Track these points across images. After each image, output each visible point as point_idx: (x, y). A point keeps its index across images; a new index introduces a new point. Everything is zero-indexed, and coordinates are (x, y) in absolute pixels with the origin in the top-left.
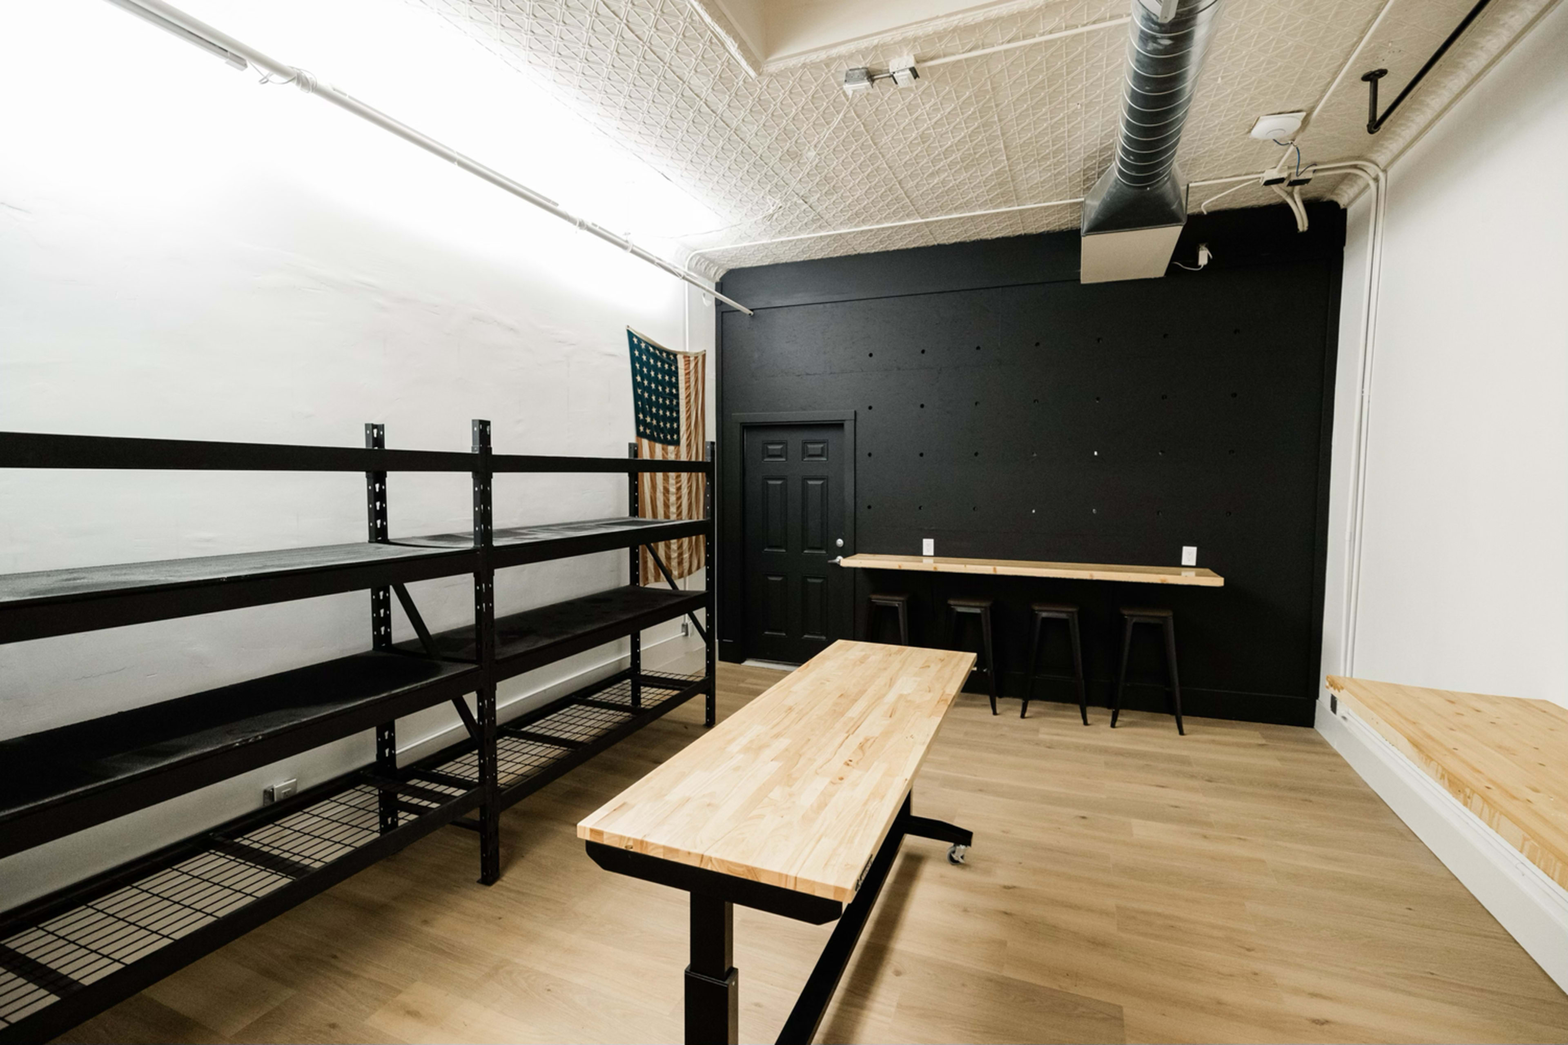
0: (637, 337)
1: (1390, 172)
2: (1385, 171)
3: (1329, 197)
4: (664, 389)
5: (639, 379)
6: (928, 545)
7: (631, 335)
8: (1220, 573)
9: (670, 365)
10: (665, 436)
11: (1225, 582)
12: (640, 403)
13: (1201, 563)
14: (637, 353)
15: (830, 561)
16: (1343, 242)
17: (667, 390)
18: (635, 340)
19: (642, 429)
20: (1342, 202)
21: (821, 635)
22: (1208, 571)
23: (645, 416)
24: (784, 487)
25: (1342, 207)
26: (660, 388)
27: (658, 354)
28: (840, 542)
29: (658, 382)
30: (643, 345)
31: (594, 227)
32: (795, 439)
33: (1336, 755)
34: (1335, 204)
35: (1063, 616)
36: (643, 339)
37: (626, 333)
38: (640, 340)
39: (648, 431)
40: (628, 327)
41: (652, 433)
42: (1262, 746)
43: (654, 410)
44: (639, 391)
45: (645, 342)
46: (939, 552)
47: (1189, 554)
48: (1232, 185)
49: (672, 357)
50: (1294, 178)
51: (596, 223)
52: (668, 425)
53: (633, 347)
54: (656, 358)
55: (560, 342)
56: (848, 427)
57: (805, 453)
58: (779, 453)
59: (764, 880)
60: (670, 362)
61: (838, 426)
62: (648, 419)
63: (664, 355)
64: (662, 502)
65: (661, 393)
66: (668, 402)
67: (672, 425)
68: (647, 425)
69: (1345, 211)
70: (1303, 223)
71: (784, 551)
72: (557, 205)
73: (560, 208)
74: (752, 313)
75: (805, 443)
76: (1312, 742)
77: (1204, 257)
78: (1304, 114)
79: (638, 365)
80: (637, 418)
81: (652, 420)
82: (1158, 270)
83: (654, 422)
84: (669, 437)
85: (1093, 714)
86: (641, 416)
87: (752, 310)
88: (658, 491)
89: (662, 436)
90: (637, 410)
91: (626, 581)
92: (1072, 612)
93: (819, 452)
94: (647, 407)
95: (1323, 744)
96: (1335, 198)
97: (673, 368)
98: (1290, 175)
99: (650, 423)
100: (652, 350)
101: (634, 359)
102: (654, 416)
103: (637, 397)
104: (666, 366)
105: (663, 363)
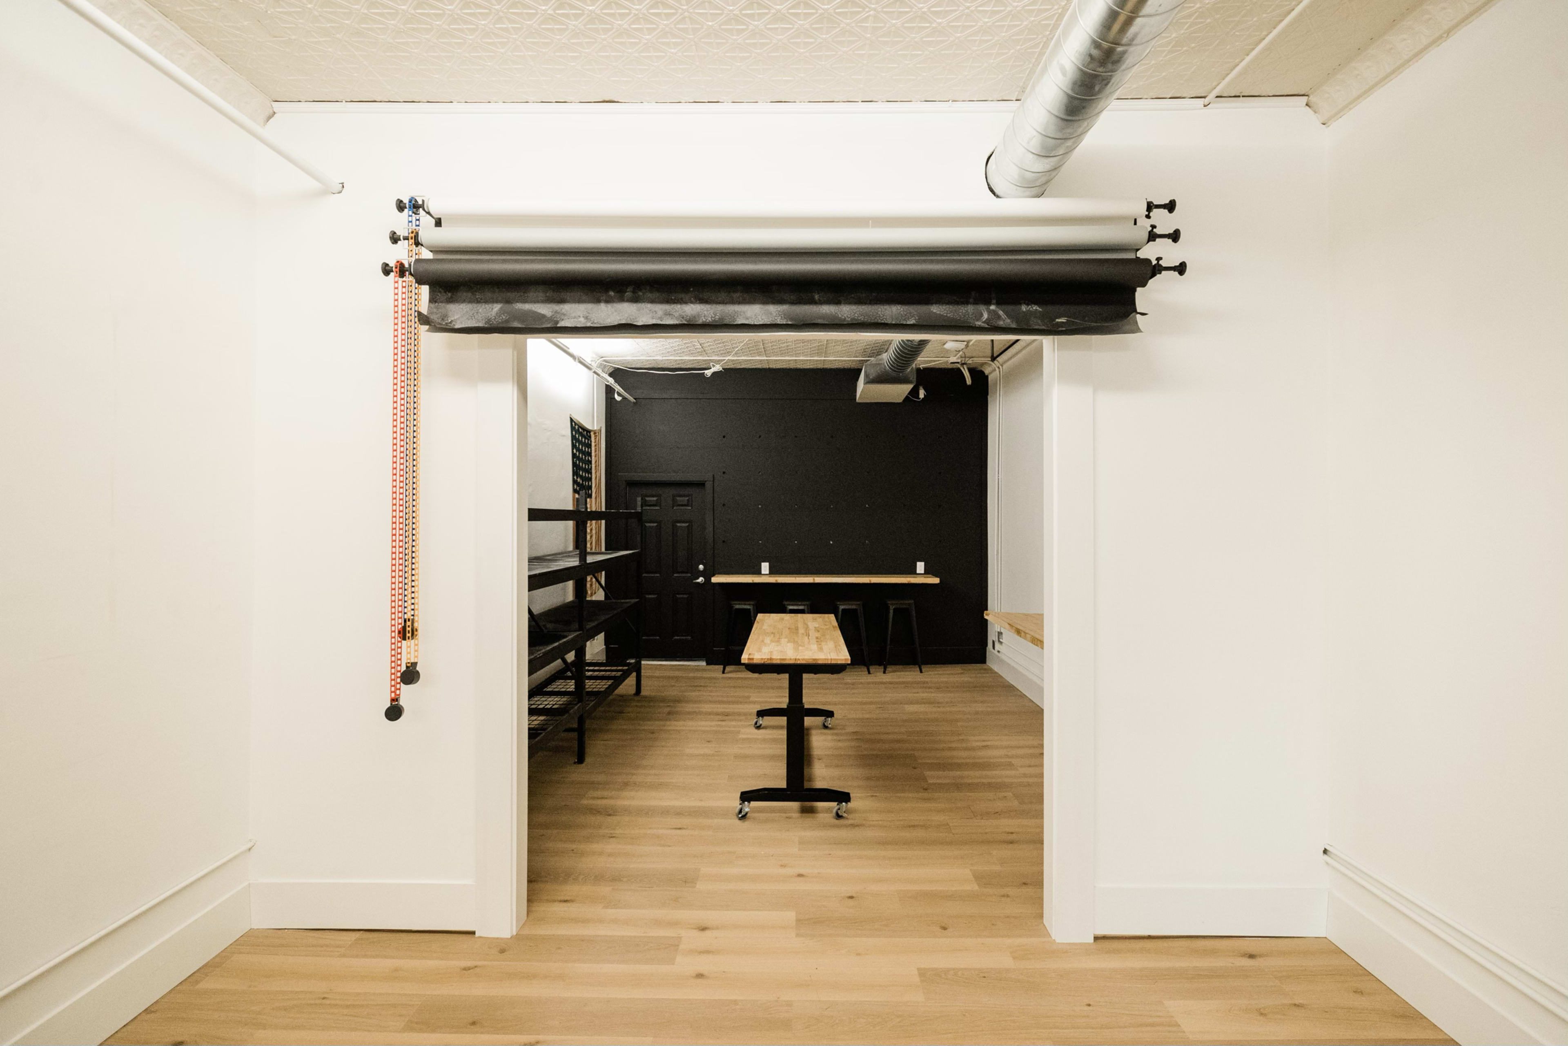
0: (574, 422)
1: (1004, 366)
2: (1002, 366)
3: (980, 368)
5: (575, 451)
6: (765, 567)
7: (572, 420)
8: (936, 576)
9: (588, 440)
10: (586, 492)
11: (940, 580)
12: (575, 469)
13: (927, 572)
14: (574, 433)
15: (694, 581)
16: (987, 394)
17: (587, 458)
18: (573, 424)
19: (576, 486)
20: (986, 372)
21: (688, 635)
22: (930, 576)
23: (577, 478)
24: (659, 527)
25: (986, 374)
26: (584, 457)
27: (583, 432)
28: (701, 567)
29: (583, 453)
30: (577, 427)
32: (668, 493)
33: (996, 673)
34: (983, 373)
35: (854, 607)
36: (577, 422)
37: (569, 419)
38: (576, 424)
39: (578, 489)
40: (571, 415)
41: (580, 490)
42: (962, 673)
43: (581, 473)
44: (575, 460)
45: (578, 425)
46: (772, 572)
47: (920, 567)
48: (934, 361)
49: (589, 434)
50: (963, 362)
53: (573, 428)
54: (582, 436)
55: (546, 430)
56: (708, 485)
57: (675, 503)
58: (655, 503)
59: (820, 662)
60: (588, 438)
61: (701, 485)
62: (579, 480)
63: (586, 432)
65: (584, 460)
66: (587, 467)
67: (588, 483)
68: (578, 484)
69: (987, 377)
70: (969, 381)
71: (658, 575)
74: (635, 401)
75: (674, 496)
76: (985, 669)
77: (922, 394)
78: (965, 343)
79: (574, 441)
80: (573, 479)
82: (900, 400)
83: (581, 481)
84: (588, 493)
85: (872, 669)
86: (575, 477)
87: (635, 399)
89: (584, 492)
90: (574, 473)
92: (859, 604)
93: (686, 503)
94: (578, 471)
95: (991, 669)
96: (983, 370)
97: (589, 442)
98: (961, 361)
99: (579, 482)
100: (580, 430)
101: (573, 438)
102: (581, 477)
103: (574, 465)
104: (587, 441)
105: (585, 438)
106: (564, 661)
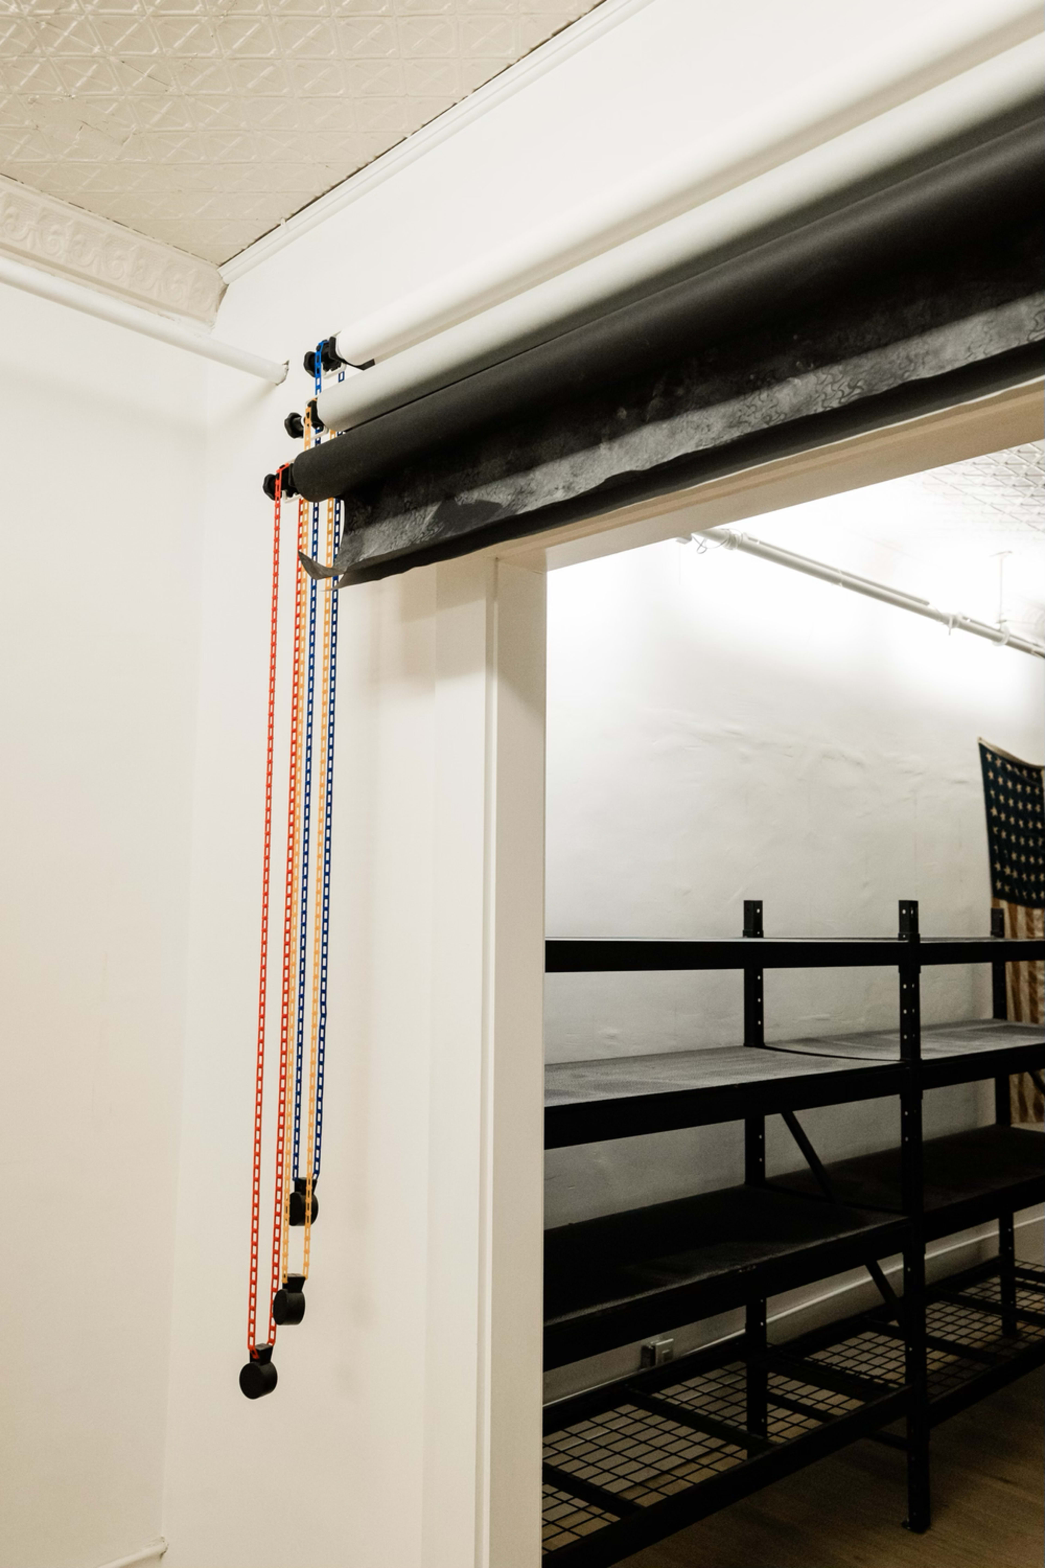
0: (991, 751)
4: (1026, 823)
5: (994, 812)
7: (983, 750)
9: (1033, 788)
10: (1029, 895)
12: (996, 847)
14: (991, 775)
17: (1031, 825)
18: (989, 757)
19: (999, 885)
23: (1003, 867)
26: (1021, 823)
27: (1018, 773)
29: (1019, 815)
30: (999, 763)
31: (964, 621)
36: (998, 753)
37: (978, 748)
38: (994, 756)
39: (1007, 888)
40: (980, 739)
41: (1012, 890)
43: (1014, 856)
44: (995, 829)
45: (1002, 758)
49: (1034, 775)
51: (967, 616)
52: (1033, 878)
53: (986, 766)
54: (1016, 779)
55: (906, 772)
60: (1033, 783)
62: (1008, 871)
63: (1025, 773)
64: (1028, 997)
65: (1022, 830)
66: (1031, 843)
67: (1037, 878)
68: (1006, 880)
72: (927, 603)
73: (931, 607)
79: (992, 792)
80: (993, 869)
81: (1012, 871)
83: (1015, 874)
84: (1034, 896)
86: (998, 866)
88: (1022, 978)
89: (1025, 894)
90: (994, 857)
91: (989, 1118)
94: (1006, 852)
97: (1037, 791)
99: (1010, 876)
100: (1009, 767)
101: (988, 784)
102: (1015, 865)
103: (993, 839)
104: (1028, 789)
105: (1024, 784)
106: (876, 1273)
